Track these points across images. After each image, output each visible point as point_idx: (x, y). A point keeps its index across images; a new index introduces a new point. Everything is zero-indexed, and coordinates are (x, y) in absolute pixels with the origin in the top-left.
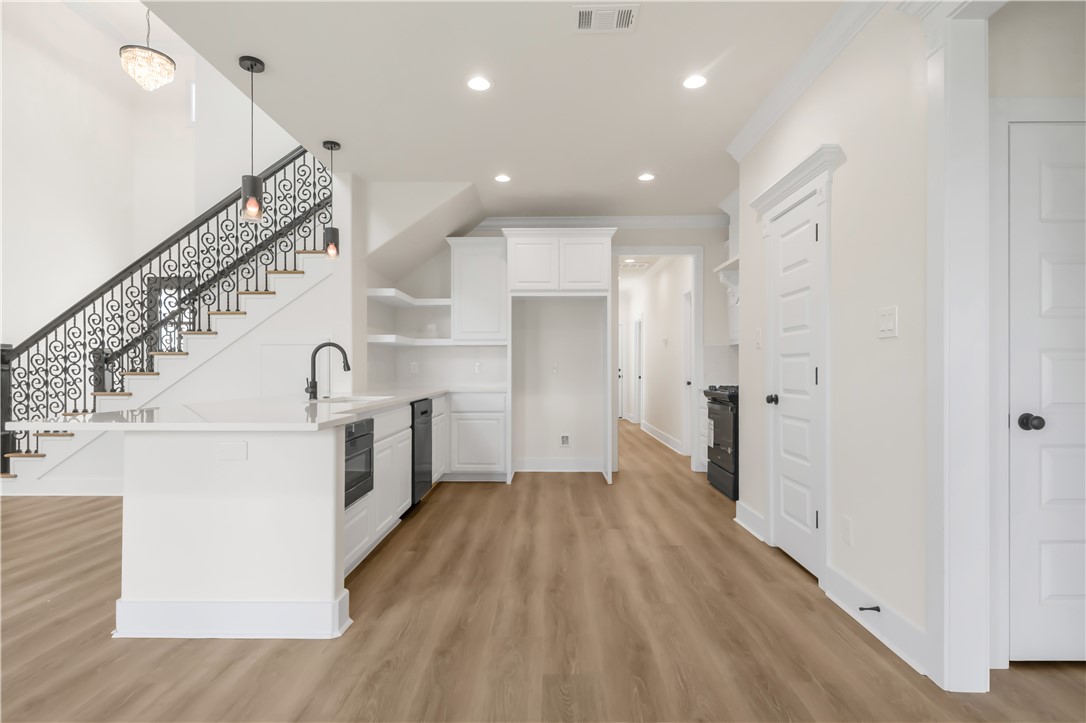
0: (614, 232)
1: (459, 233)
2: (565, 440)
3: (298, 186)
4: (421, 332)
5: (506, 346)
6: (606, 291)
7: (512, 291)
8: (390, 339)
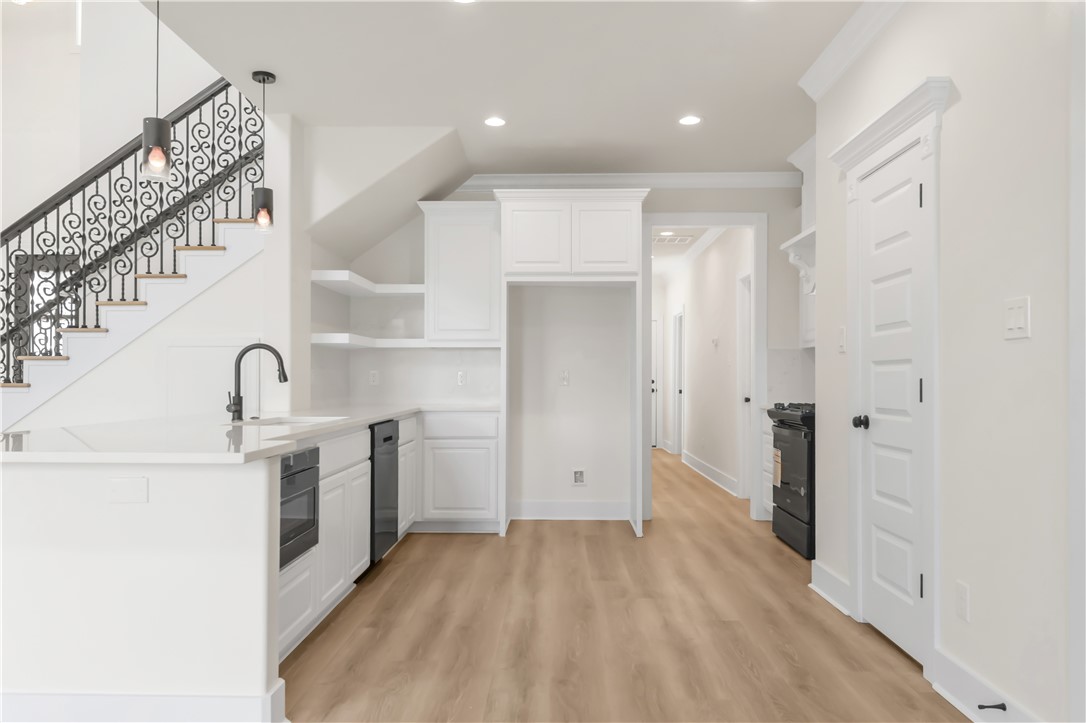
0: (645, 195)
1: (435, 196)
2: (578, 476)
3: (218, 131)
4: (383, 330)
5: (499, 349)
6: (635, 274)
7: (507, 274)
8: (342, 339)
